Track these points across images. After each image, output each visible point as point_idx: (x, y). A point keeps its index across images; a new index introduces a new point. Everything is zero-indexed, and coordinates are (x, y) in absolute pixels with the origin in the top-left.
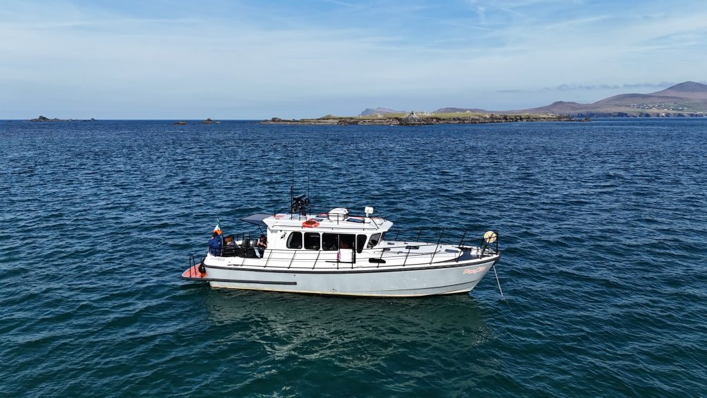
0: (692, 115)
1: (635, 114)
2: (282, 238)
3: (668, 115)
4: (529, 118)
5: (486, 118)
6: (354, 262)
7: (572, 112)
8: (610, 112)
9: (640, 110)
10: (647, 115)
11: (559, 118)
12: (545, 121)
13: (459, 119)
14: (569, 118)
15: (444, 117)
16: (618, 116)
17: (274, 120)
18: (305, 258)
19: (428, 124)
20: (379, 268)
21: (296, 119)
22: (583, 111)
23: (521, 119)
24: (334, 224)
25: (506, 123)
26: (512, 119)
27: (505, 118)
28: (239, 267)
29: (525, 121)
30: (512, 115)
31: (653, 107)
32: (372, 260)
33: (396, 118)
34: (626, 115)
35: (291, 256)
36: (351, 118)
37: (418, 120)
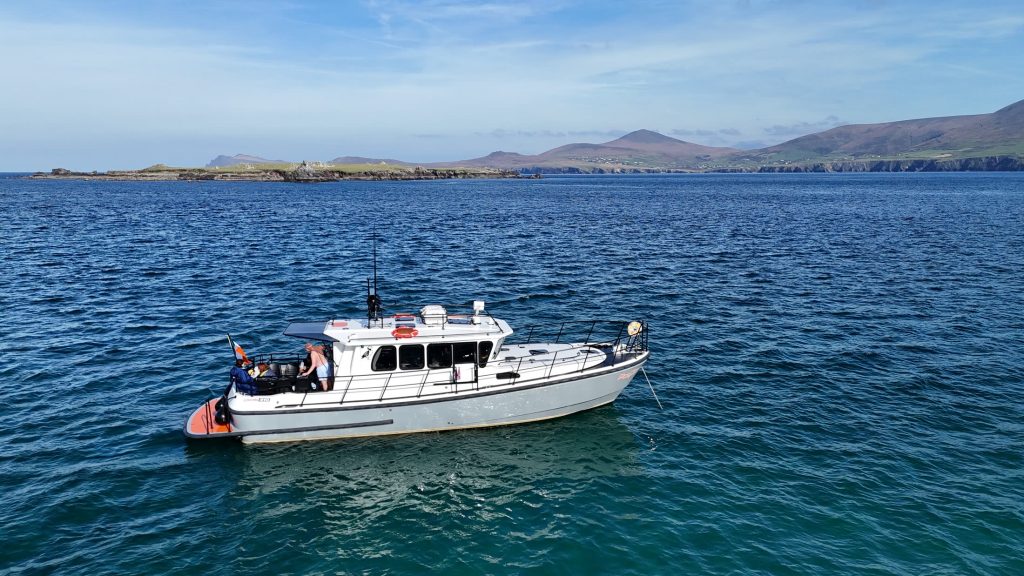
0: (649, 171)
1: (587, 170)
2: (364, 356)
3: (623, 171)
4: (465, 174)
5: (409, 173)
6: (476, 381)
7: (518, 166)
8: (560, 167)
9: (592, 164)
10: (601, 171)
11: (504, 174)
12: (486, 179)
13: (373, 174)
14: (515, 174)
15: (350, 171)
16: (568, 172)
17: (56, 172)
18: (404, 383)
19: (328, 180)
20: (516, 386)
21: (99, 171)
22: (528, 165)
23: (456, 175)
24: (437, 330)
25: (437, 180)
26: (444, 175)
27: (435, 173)
28: (298, 408)
29: (460, 177)
30: (443, 169)
31: (607, 160)
32: (500, 376)
33: (277, 171)
34: (577, 170)
35: (382, 383)
36: (200, 171)
37: (314, 175)
